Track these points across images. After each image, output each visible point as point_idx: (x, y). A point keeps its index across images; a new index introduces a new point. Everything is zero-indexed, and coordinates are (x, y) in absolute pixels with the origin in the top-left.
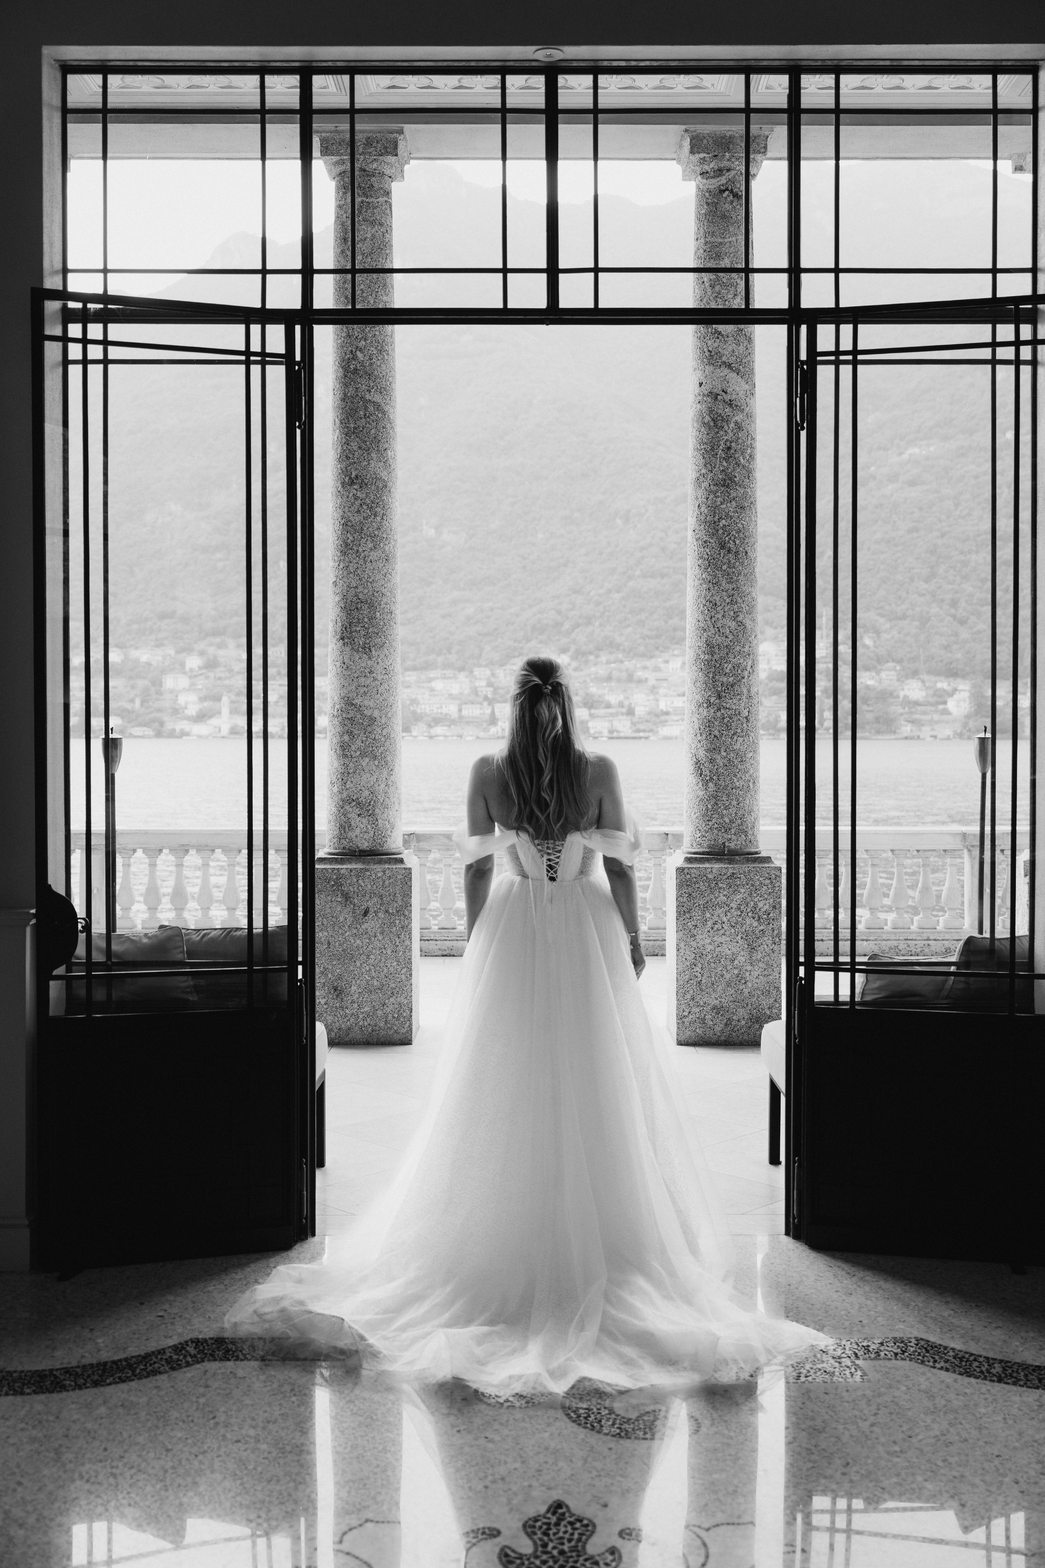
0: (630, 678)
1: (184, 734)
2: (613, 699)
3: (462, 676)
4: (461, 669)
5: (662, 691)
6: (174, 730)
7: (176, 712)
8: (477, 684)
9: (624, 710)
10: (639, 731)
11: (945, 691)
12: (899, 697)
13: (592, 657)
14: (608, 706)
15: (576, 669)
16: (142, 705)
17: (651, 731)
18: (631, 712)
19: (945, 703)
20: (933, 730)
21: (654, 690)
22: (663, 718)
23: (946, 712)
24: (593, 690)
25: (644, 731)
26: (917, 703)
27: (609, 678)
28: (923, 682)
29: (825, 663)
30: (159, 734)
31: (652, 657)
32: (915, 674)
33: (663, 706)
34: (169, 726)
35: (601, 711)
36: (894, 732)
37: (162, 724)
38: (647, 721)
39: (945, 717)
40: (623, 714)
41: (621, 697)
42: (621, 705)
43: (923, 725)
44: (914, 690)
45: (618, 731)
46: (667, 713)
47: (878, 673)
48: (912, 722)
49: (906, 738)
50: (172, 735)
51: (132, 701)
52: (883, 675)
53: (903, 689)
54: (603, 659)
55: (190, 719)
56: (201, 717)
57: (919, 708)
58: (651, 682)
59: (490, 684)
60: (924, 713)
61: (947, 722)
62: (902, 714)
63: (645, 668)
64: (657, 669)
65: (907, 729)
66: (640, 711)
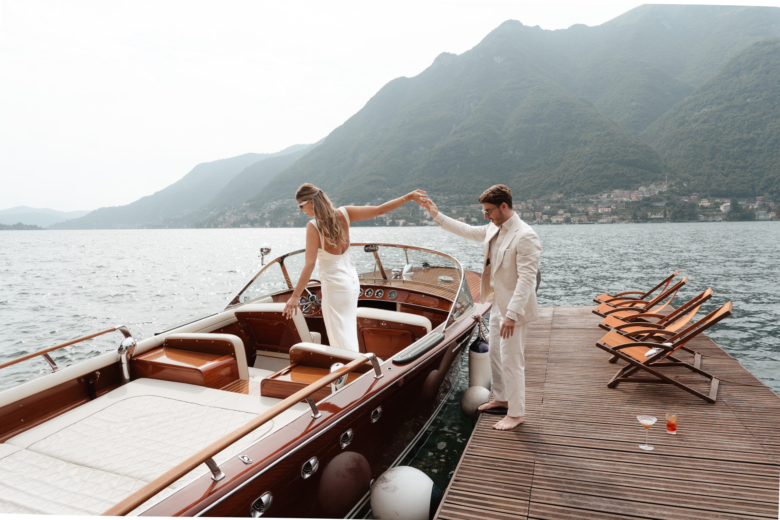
0: (587, 201)
1: (426, 225)
2: (580, 209)
3: (523, 203)
4: (522, 200)
5: (600, 206)
6: (423, 223)
7: (424, 218)
8: (529, 205)
9: (585, 214)
10: (590, 221)
11: (719, 202)
12: (698, 205)
13: (572, 195)
14: (578, 212)
15: (566, 199)
16: (412, 215)
17: (595, 221)
18: (587, 214)
19: (719, 207)
20: (713, 218)
21: (596, 206)
22: (600, 216)
23: (720, 211)
24: (573, 206)
25: (592, 221)
26: (707, 208)
27: (579, 202)
28: (709, 200)
29: (667, 193)
30: (418, 225)
31: (595, 194)
32: (706, 197)
33: (600, 211)
34: (421, 222)
35: (576, 214)
36: (697, 219)
37: (419, 221)
38: (594, 217)
39: (719, 213)
40: (584, 215)
41: (584, 209)
42: (583, 211)
43: (709, 216)
44: (705, 203)
45: (582, 221)
46: (602, 214)
47: (689, 197)
48: (705, 215)
49: (702, 221)
50: (422, 225)
51: (409, 214)
52: (692, 197)
53: (700, 203)
54: (577, 195)
55: (427, 220)
56: (431, 219)
57: (708, 210)
58: (595, 203)
59: (533, 205)
60: (710, 212)
61: (720, 215)
62: (700, 212)
63: (592, 198)
64: (597, 198)
65: (702, 217)
66: (590, 213)
